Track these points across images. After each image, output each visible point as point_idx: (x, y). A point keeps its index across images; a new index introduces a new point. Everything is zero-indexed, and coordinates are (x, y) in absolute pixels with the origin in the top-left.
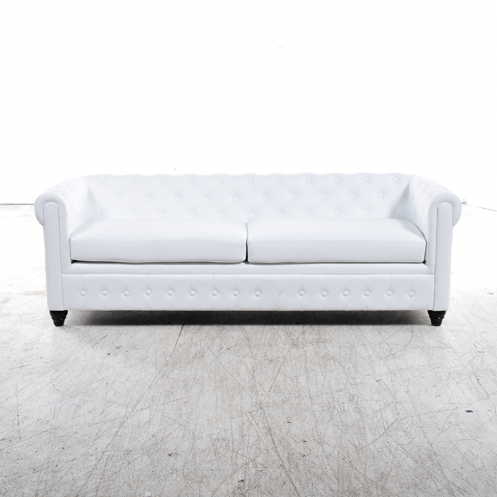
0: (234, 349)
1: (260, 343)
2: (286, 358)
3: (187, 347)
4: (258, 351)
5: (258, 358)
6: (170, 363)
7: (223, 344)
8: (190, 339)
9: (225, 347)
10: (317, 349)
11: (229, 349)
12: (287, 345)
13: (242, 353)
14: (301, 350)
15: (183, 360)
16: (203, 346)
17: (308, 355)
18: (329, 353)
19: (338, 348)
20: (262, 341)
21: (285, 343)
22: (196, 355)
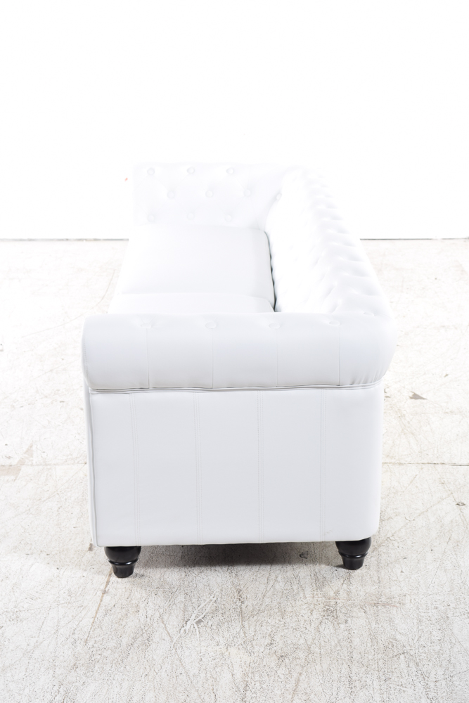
0: (210, 624)
1: (263, 607)
2: (312, 649)
3: (119, 616)
4: (258, 628)
5: (257, 649)
6: (82, 662)
7: (190, 609)
8: (127, 594)
9: (193, 617)
10: (374, 625)
11: (200, 621)
12: (315, 612)
13: (225, 634)
14: (342, 626)
15: (110, 651)
16: (150, 613)
17: (356, 641)
18: (398, 637)
19: (415, 621)
20: (267, 601)
21: (312, 606)
22: (135, 639)
